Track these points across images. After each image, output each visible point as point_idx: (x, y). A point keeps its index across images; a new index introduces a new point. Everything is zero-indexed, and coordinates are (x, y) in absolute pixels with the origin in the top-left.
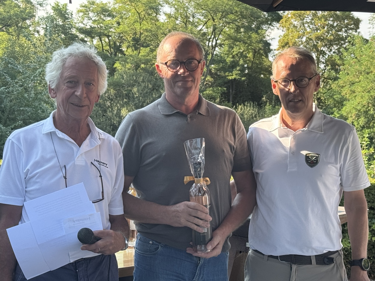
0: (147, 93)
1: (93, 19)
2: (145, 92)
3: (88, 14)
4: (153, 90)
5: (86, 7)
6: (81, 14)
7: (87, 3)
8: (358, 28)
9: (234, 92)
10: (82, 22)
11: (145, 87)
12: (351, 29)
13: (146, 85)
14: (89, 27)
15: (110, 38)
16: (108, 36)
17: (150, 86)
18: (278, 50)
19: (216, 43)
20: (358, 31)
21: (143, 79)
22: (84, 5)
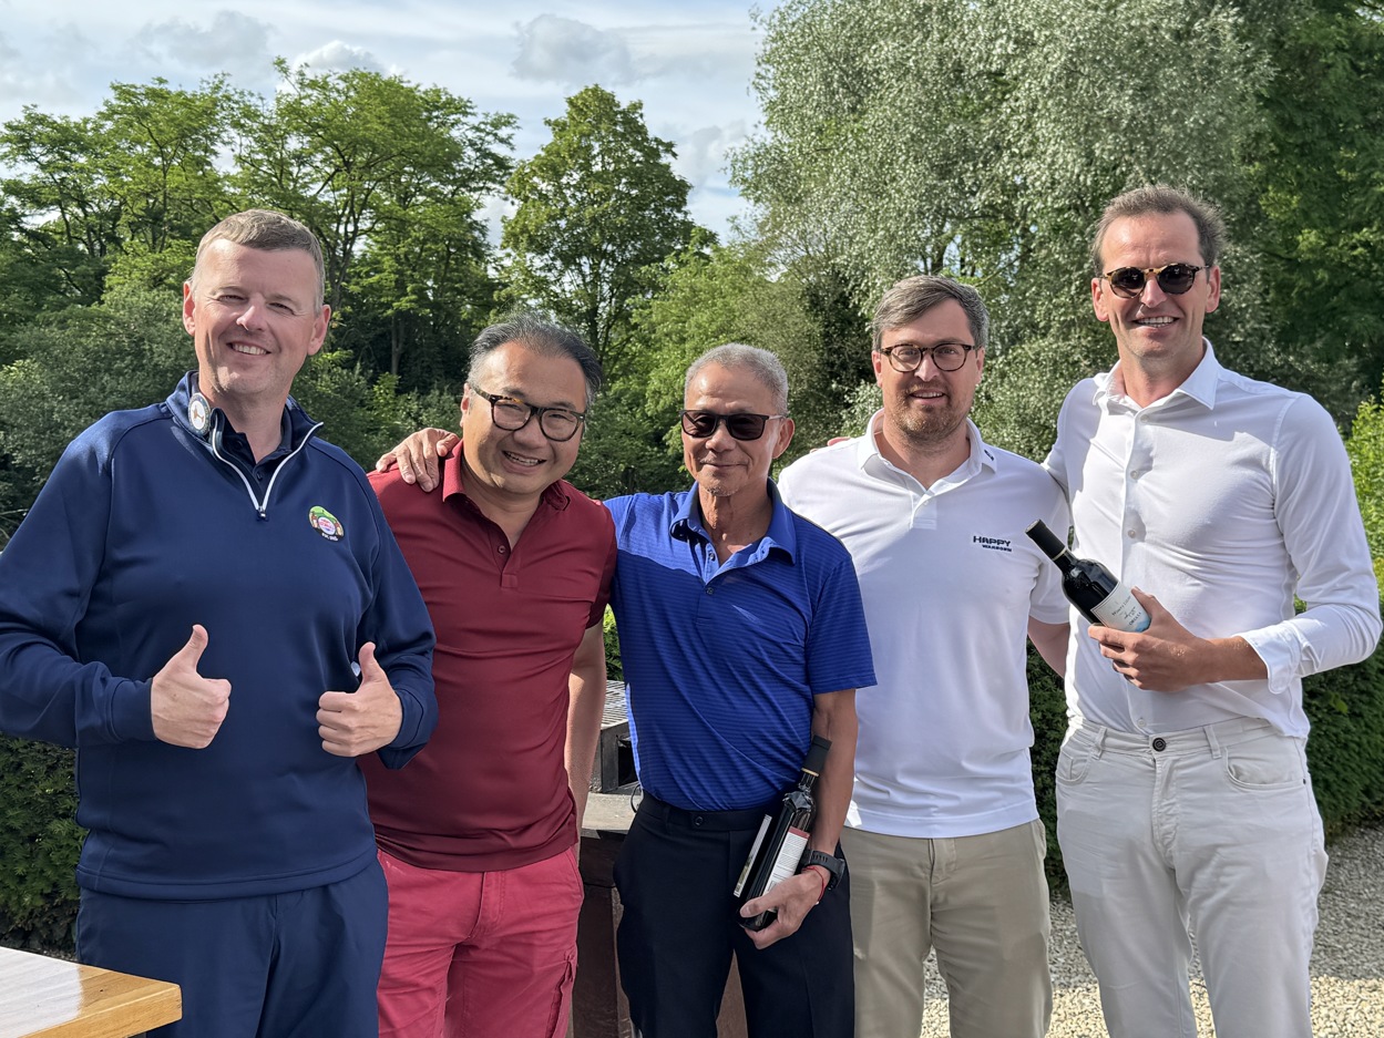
1: (44, 159)
3: (29, 147)
5: (22, 130)
7: (23, 120)
8: (685, 202)
9: (400, 345)
12: (669, 204)
14: (27, 180)
15: (88, 208)
16: (82, 204)
18: (503, 247)
19: (356, 227)
20: (683, 209)
22: (16, 124)
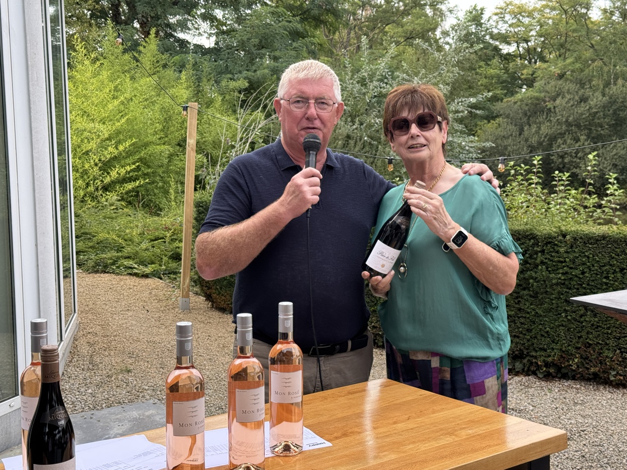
0: (572, 106)
1: (510, 22)
2: (570, 105)
3: (504, 17)
4: (581, 102)
5: (502, 9)
6: (495, 18)
7: (504, 5)
10: (496, 27)
11: (570, 99)
13: (572, 97)
14: (504, 32)
15: (529, 44)
16: (527, 41)
17: (577, 98)
21: (568, 90)
22: (499, 6)
